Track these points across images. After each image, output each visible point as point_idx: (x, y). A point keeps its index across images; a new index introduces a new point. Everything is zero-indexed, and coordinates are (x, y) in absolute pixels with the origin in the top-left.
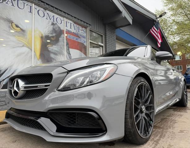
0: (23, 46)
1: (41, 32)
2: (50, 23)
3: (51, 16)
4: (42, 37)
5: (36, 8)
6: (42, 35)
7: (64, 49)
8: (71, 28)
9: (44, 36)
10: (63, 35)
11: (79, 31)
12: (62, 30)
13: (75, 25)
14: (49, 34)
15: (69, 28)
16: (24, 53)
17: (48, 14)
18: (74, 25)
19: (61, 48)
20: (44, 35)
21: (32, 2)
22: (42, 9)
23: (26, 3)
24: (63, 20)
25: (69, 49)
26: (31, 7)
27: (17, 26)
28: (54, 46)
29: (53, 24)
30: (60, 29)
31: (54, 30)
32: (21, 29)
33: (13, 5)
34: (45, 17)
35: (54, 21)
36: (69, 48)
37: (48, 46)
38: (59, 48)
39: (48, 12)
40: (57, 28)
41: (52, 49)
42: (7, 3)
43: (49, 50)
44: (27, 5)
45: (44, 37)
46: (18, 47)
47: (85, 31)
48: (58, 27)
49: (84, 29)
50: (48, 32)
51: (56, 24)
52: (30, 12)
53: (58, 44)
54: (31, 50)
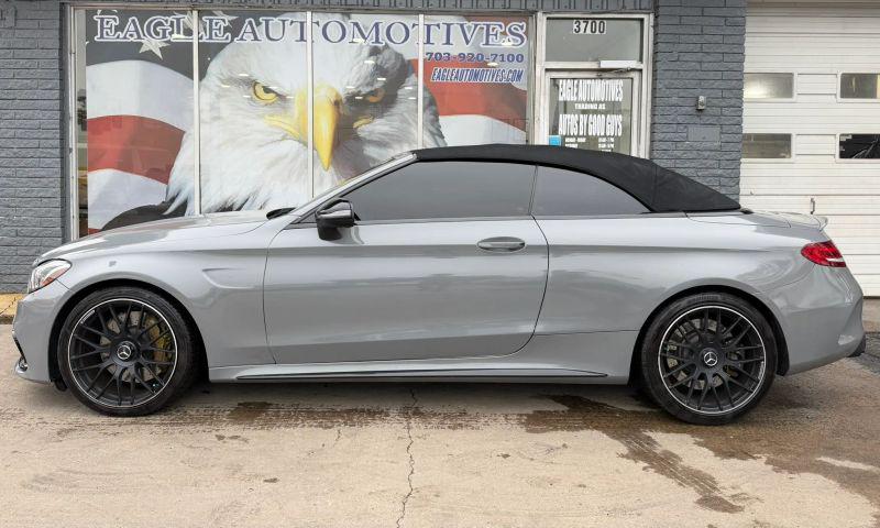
0: (284, 138)
1: (333, 89)
2: (366, 52)
3: (366, 29)
4: (337, 103)
5: (317, 23)
6: (337, 95)
7: (417, 123)
8: (448, 43)
9: (343, 97)
10: (413, 77)
11: (487, 43)
12: (409, 61)
13: (467, 24)
14: (361, 88)
15: (439, 47)
16: (286, 156)
17: (356, 24)
18: (462, 26)
19: (404, 121)
20: (343, 95)
21: (304, 9)
22: (338, 17)
23: (288, 17)
24: (414, 25)
25: (438, 120)
26: (302, 24)
27: (267, 90)
28: (378, 121)
29: (375, 52)
30: (403, 60)
31: (379, 70)
32: (278, 95)
33: (256, 39)
34: (348, 38)
35: (377, 41)
36: (436, 115)
37: (356, 125)
38: (397, 124)
39: (356, 17)
40: (389, 59)
41: (371, 133)
42: (242, 39)
43: (362, 135)
44: (292, 22)
45: (344, 100)
46: (273, 142)
47: (521, 32)
48: (393, 57)
49: (514, 25)
50: (358, 80)
51: (387, 46)
52: (302, 39)
53: (394, 110)
54: (306, 144)
